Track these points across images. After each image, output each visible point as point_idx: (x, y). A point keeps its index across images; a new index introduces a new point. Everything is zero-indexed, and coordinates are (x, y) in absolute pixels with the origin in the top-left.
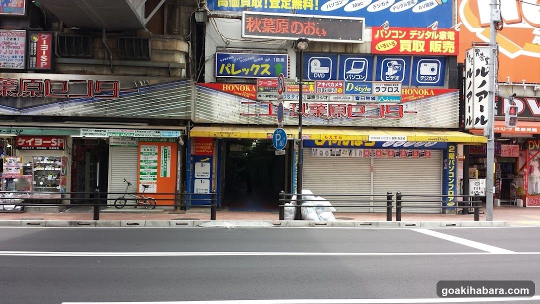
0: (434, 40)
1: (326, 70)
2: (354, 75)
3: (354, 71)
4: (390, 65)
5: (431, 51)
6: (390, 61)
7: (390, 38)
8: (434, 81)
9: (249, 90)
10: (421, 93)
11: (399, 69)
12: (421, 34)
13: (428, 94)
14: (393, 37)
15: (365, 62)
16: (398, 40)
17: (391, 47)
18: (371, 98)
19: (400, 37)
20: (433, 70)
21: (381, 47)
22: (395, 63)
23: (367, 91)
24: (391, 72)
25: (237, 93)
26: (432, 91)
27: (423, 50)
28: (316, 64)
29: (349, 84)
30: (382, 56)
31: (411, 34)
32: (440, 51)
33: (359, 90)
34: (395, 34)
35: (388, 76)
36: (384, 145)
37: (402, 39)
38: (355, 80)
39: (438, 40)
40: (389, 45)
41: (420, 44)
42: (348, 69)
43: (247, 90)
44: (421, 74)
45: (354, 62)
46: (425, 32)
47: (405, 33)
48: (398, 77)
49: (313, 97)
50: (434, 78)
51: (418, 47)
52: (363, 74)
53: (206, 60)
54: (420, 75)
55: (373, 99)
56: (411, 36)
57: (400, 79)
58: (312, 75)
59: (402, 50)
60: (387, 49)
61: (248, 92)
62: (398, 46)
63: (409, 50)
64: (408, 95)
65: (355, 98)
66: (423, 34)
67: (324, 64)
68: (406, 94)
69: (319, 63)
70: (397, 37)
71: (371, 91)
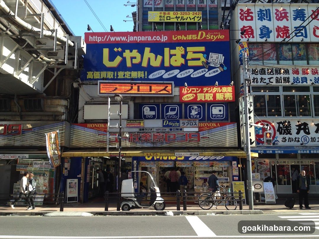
0: (218, 92)
1: (153, 113)
2: (171, 115)
3: (170, 113)
4: (193, 109)
5: (217, 99)
6: (193, 106)
7: (191, 93)
8: (222, 118)
9: (104, 127)
10: (211, 125)
11: (199, 111)
12: (210, 90)
13: (216, 126)
14: (193, 92)
15: (177, 107)
16: (196, 94)
17: (192, 98)
18: (179, 129)
19: (197, 92)
20: (220, 111)
21: (185, 98)
22: (196, 107)
23: (176, 125)
24: (194, 113)
25: (96, 129)
26: (218, 124)
27: (212, 99)
28: (147, 110)
29: (165, 121)
30: (187, 104)
31: (204, 90)
32: (223, 99)
33: (172, 125)
34: (194, 90)
35: (192, 115)
36: (190, 159)
37: (198, 93)
38: (171, 118)
39: (221, 92)
40: (190, 97)
41: (210, 96)
42: (167, 112)
43: (102, 127)
44: (213, 113)
45: (170, 107)
46: (213, 88)
47: (200, 89)
48: (198, 116)
49: (143, 129)
50: (222, 116)
51: (209, 97)
52: (176, 114)
53: (79, 109)
54: (212, 115)
55: (181, 129)
56: (205, 91)
57: (200, 117)
58: (145, 116)
59: (199, 99)
60: (189, 99)
61: (103, 128)
62: (196, 97)
63: (203, 99)
64: (203, 127)
65: (169, 130)
66: (212, 89)
67: (152, 109)
68: (202, 126)
69: (149, 109)
70: (195, 92)
71: (179, 125)
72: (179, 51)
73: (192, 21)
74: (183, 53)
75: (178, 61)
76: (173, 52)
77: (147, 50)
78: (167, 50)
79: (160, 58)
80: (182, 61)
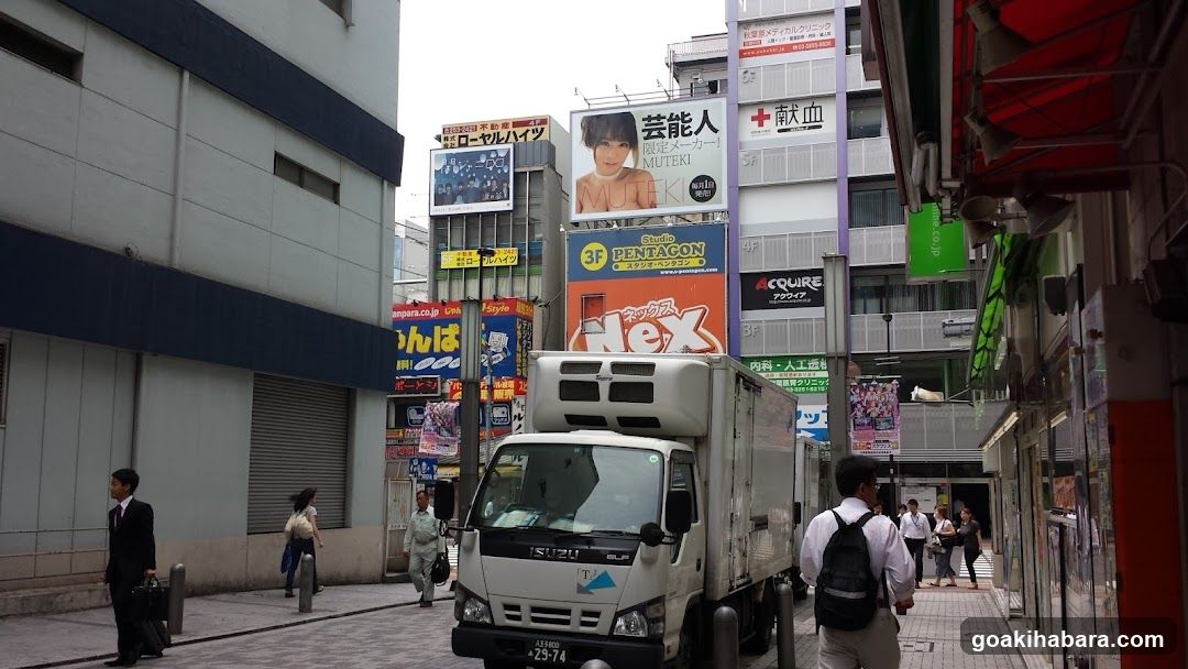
1: (420, 416)
8: (506, 422)
28: (413, 412)
32: (503, 398)
50: (506, 420)
67: (419, 411)
72: (452, 330)
73: (503, 264)
74: (457, 332)
75: (450, 344)
76: (445, 331)
77: (414, 329)
78: (437, 329)
79: (428, 339)
80: (456, 344)
